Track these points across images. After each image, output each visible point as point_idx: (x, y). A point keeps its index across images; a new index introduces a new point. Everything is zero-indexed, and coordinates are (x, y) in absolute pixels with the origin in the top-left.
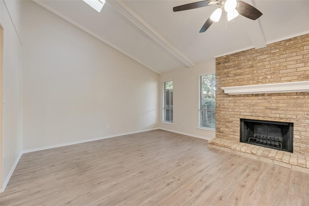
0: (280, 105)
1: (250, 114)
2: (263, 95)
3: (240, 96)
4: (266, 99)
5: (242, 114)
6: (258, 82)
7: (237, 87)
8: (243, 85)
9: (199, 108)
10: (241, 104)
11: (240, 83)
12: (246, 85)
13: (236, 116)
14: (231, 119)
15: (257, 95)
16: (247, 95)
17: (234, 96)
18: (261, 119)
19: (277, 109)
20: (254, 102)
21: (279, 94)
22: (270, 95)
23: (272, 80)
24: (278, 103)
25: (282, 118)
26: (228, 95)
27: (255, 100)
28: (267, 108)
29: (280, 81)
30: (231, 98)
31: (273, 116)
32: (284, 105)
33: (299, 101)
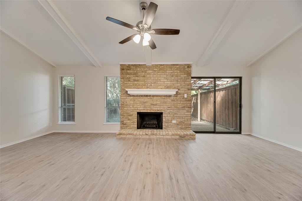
0: (158, 102)
1: (143, 109)
2: (150, 96)
3: (137, 96)
4: (151, 99)
5: (139, 109)
6: (147, 88)
7: (135, 89)
8: (139, 88)
9: (105, 106)
10: (138, 102)
11: (137, 87)
12: (141, 88)
13: (135, 111)
14: (131, 113)
15: (147, 96)
16: (142, 96)
17: (133, 96)
18: (149, 111)
19: (156, 105)
20: (145, 100)
21: (157, 96)
22: (154, 96)
23: (154, 87)
24: (157, 101)
25: (158, 110)
26: (130, 95)
27: (146, 99)
28: (152, 104)
29: (157, 88)
30: (132, 98)
31: (154, 109)
32: (160, 102)
33: (165, 100)
